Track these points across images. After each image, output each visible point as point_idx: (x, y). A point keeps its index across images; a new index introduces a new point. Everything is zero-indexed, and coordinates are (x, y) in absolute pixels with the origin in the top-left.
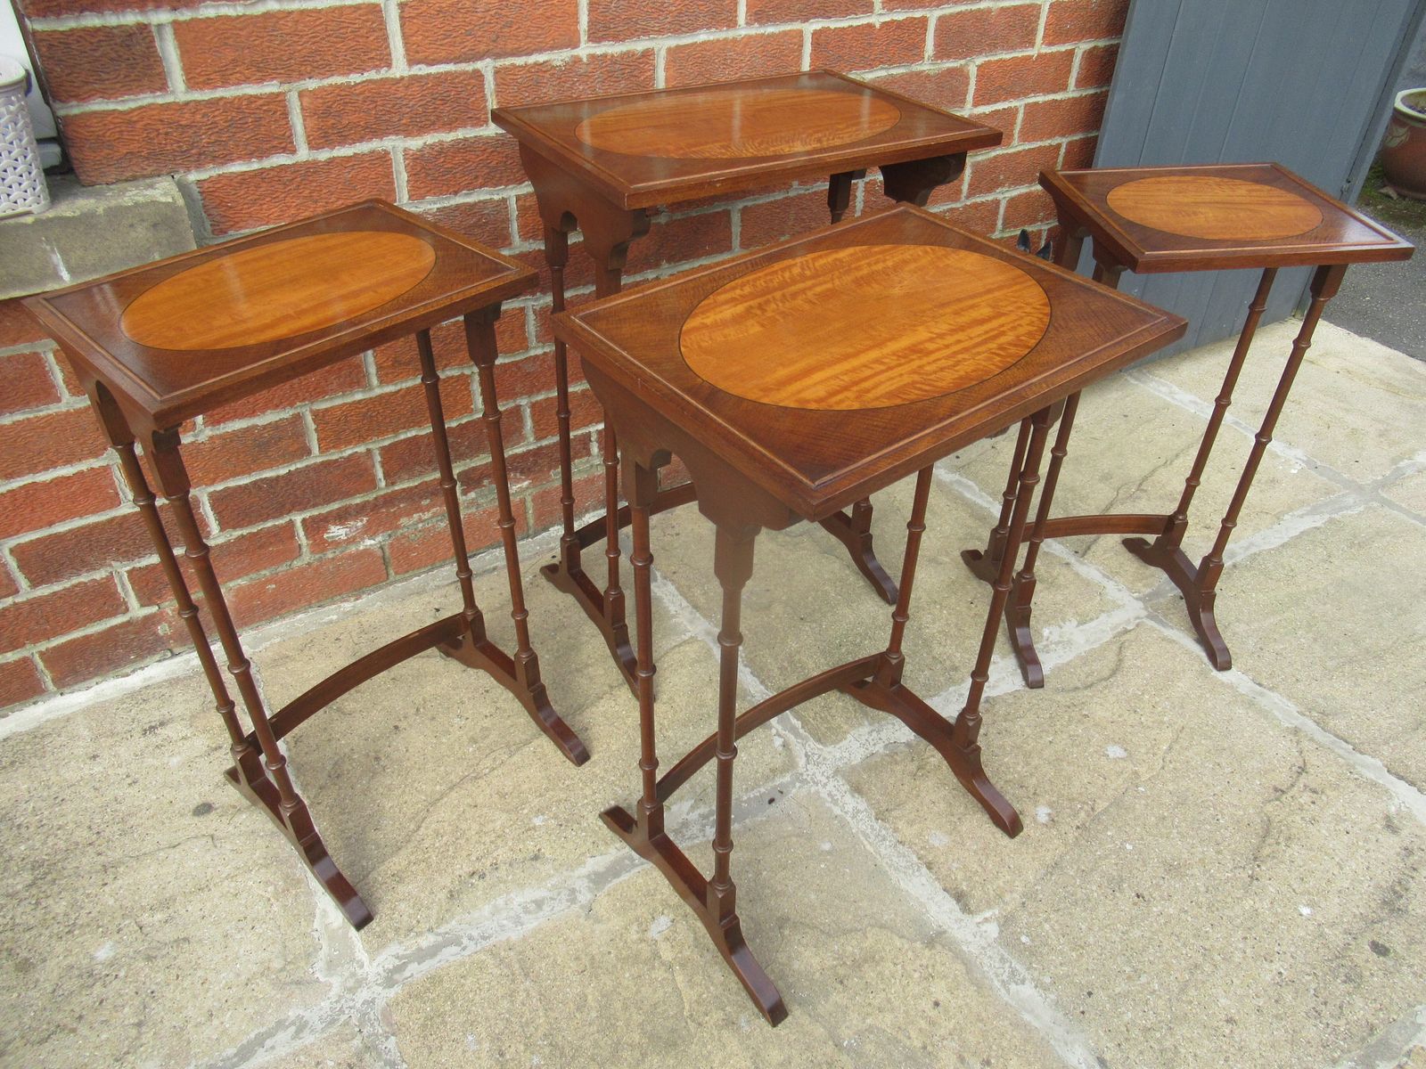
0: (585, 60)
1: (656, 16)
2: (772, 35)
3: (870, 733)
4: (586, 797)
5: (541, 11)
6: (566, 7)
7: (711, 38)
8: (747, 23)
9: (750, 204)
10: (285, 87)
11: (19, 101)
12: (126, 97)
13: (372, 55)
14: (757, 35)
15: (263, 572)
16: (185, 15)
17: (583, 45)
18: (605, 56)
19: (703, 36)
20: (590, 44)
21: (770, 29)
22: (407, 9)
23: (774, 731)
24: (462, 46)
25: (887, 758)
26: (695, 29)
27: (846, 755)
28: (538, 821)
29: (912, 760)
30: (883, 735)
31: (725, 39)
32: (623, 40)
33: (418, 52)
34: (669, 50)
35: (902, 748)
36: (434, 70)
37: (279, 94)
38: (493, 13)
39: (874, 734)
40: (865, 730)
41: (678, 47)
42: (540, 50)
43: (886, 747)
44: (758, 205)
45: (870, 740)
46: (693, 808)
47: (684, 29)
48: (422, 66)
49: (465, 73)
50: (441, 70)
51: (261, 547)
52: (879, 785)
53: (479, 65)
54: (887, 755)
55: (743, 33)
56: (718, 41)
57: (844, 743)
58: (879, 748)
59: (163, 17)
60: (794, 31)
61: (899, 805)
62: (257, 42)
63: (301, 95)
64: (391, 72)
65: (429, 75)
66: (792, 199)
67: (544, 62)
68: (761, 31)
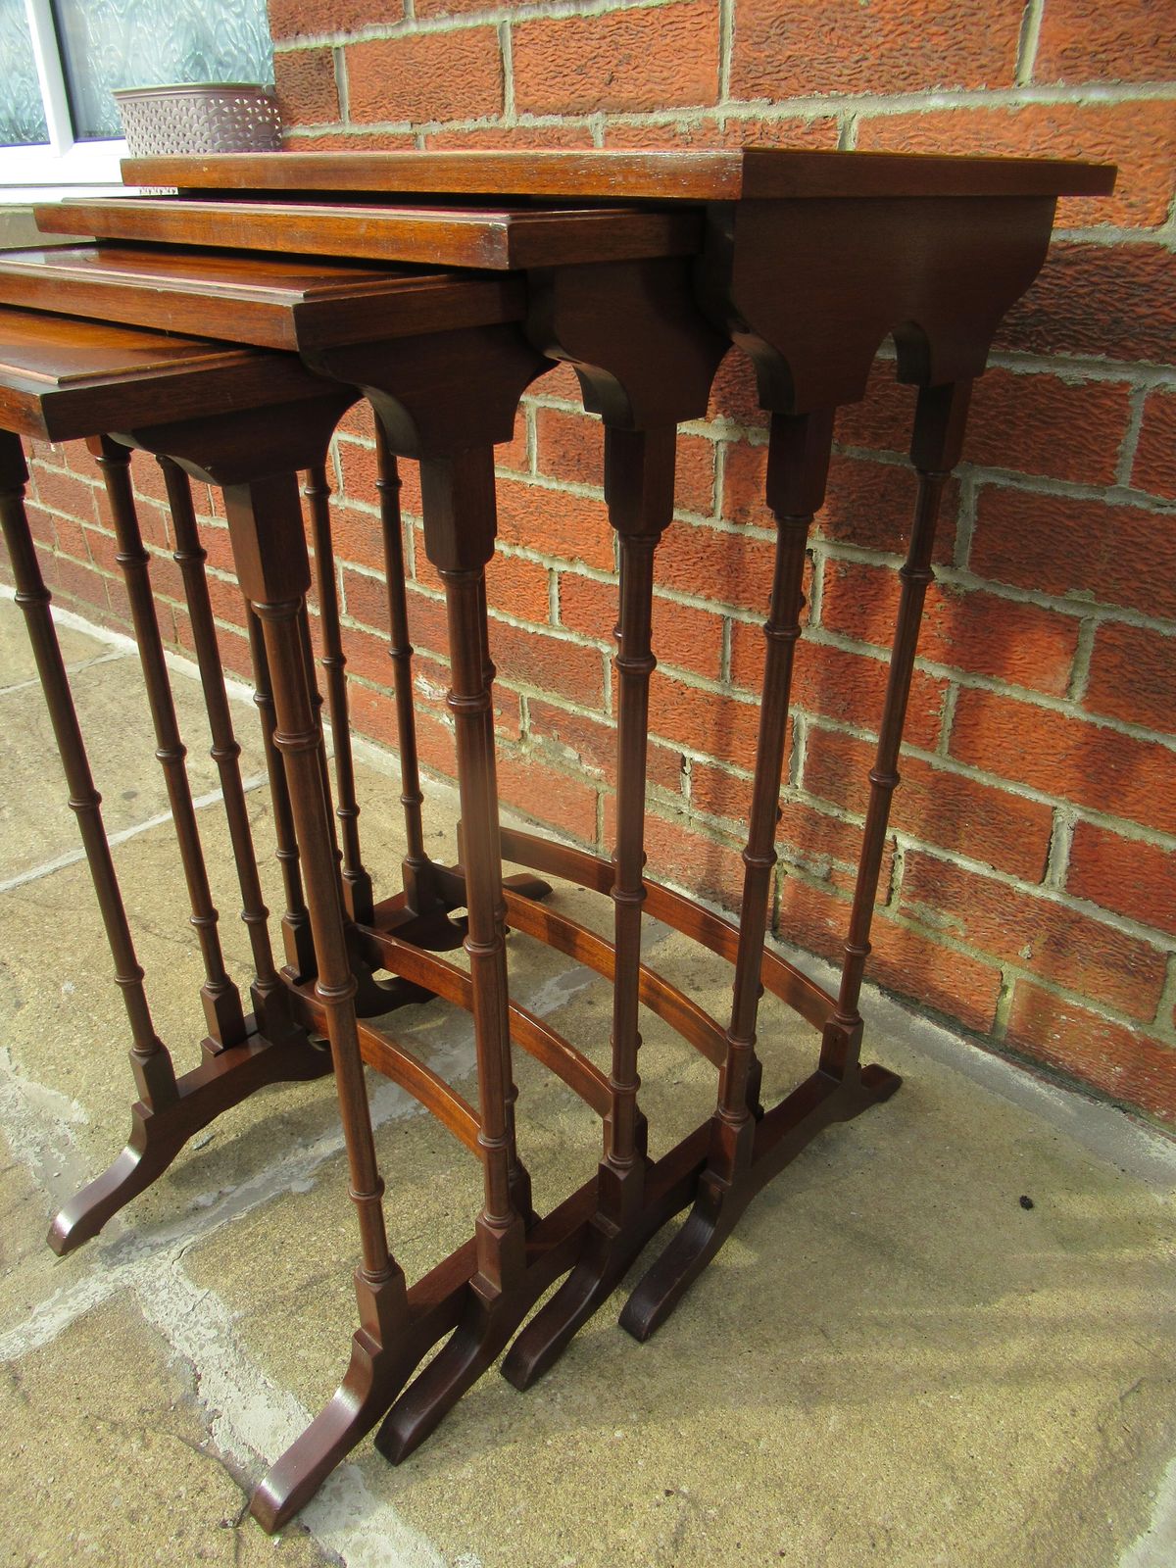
0: (721, 127)
1: (844, 53)
2: (1098, 109)
3: (215, 1325)
4: (102, 1016)
5: (668, 41)
6: (702, 33)
7: (953, 104)
8: (1035, 78)
9: (1002, 482)
10: (417, 129)
11: (217, 103)
12: (315, 124)
13: (484, 95)
14: (1057, 107)
15: (373, 684)
16: (354, 38)
17: (725, 101)
18: (753, 121)
19: (937, 102)
20: (733, 101)
21: (1096, 96)
22: (520, 34)
23: (228, 1189)
24: (572, 89)
25: (155, 1366)
26: (917, 87)
27: (164, 1295)
28: (67, 986)
29: (142, 1411)
30: (213, 1350)
31: (981, 113)
32: (785, 97)
33: (526, 94)
34: (864, 122)
35: (179, 1390)
36: (540, 122)
37: (410, 136)
38: (609, 39)
39: (213, 1333)
40: (221, 1314)
41: (881, 118)
42: (664, 106)
43: (184, 1359)
44: (1021, 493)
45: (199, 1328)
46: (77, 1127)
47: (901, 84)
48: (529, 115)
49: (571, 131)
50: (548, 124)
51: (371, 653)
52: (85, 1358)
53: (589, 121)
54: (162, 1365)
55: (1026, 98)
56: (965, 111)
57: (189, 1286)
58: (181, 1347)
59: (341, 40)
60: (1161, 102)
61: (25, 1396)
62: (398, 72)
63: (427, 136)
64: (502, 120)
65: (535, 128)
66: (1111, 510)
67: (665, 126)
68: (1074, 98)
